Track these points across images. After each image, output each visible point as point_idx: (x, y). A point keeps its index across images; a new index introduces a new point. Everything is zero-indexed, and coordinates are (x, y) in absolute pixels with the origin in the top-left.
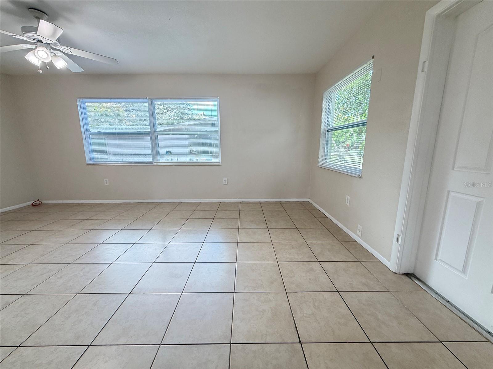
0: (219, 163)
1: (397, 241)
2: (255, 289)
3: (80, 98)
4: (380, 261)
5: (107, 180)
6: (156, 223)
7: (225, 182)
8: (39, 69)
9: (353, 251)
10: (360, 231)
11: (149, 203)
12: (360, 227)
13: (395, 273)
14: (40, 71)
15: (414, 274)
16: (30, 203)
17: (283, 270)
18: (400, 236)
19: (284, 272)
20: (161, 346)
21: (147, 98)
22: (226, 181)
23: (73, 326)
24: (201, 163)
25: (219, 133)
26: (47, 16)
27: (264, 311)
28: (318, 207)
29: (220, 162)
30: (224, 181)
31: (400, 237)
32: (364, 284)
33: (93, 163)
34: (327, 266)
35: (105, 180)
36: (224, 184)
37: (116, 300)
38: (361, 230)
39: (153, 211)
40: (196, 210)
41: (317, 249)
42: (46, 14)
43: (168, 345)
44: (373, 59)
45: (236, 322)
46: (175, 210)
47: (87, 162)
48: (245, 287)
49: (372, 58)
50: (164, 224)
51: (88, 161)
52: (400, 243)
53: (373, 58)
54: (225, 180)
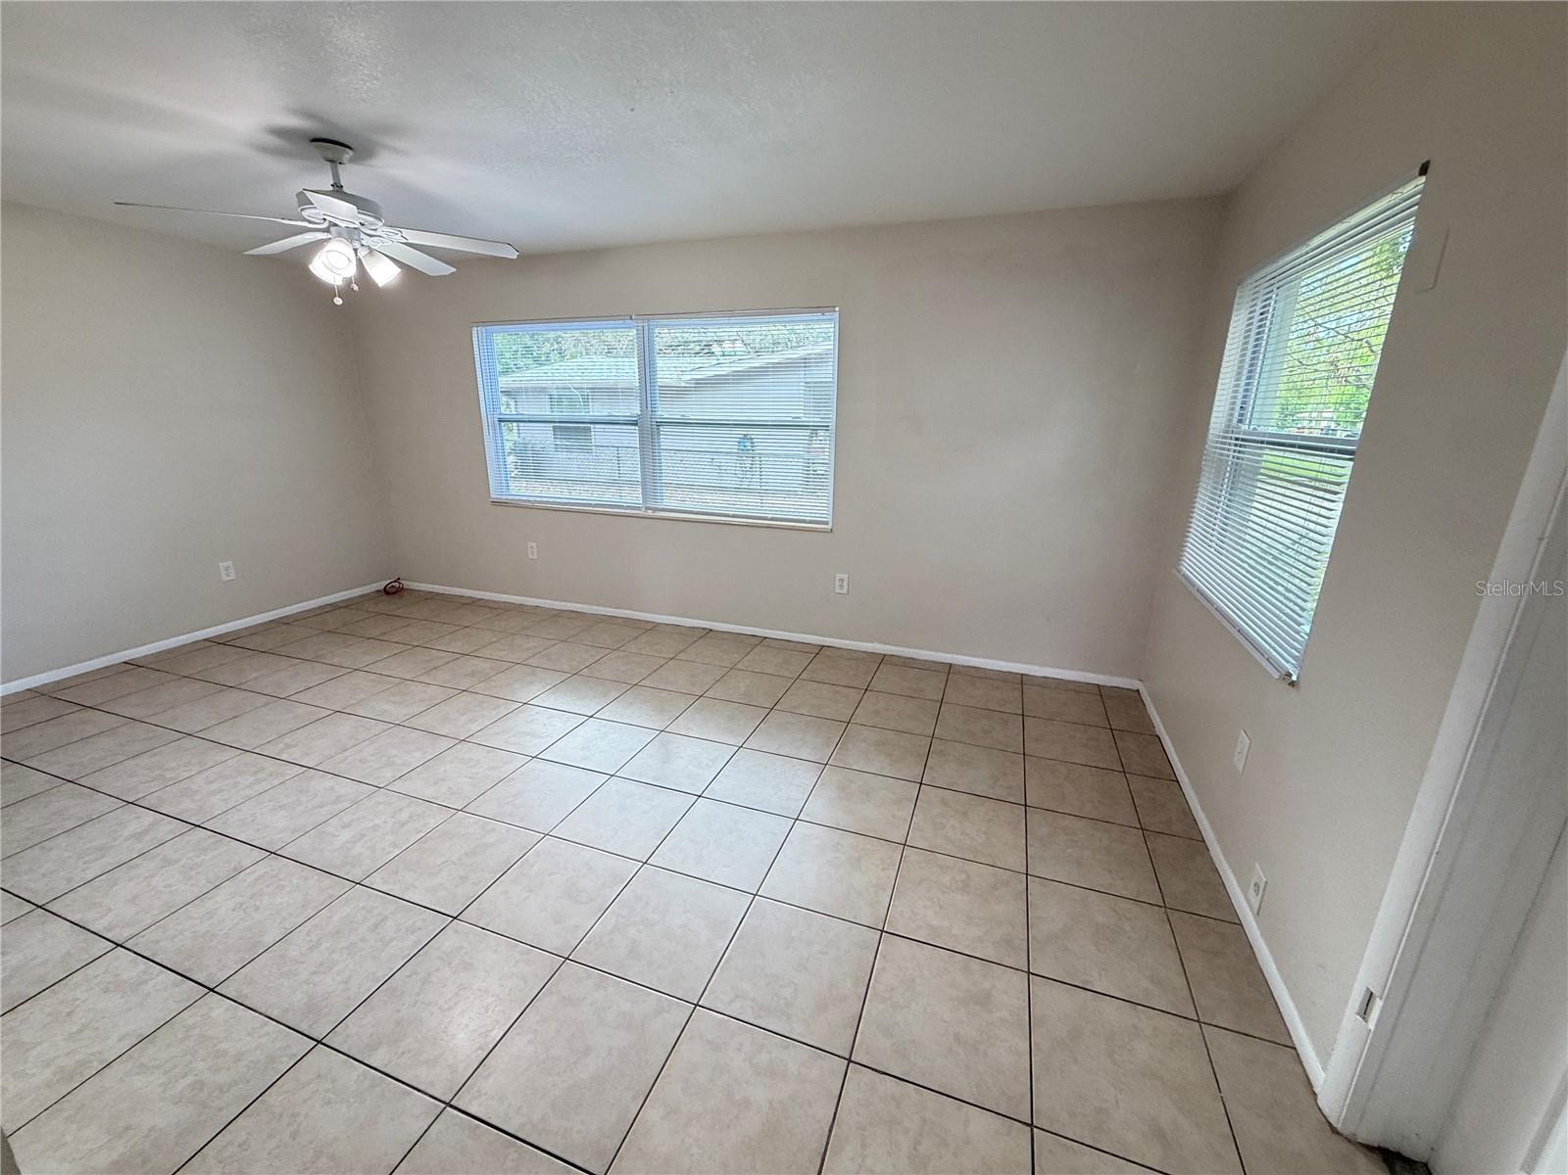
0: (826, 523)
1: (1365, 1012)
2: (762, 1014)
3: (478, 323)
4: (1295, 1049)
5: (534, 545)
6: (615, 695)
7: (841, 586)
8: (335, 296)
9: (1196, 966)
10: (1257, 892)
11: (626, 620)
12: (1259, 874)
13: (1334, 1130)
14: (338, 301)
15: (1429, 1165)
16: (381, 585)
17: (883, 969)
18: (1378, 999)
19: (884, 980)
20: (448, 1108)
21: (631, 318)
22: (845, 584)
23: (314, 973)
24: (772, 519)
25: (832, 425)
26: (351, 153)
27: (746, 1103)
28: (1161, 730)
29: (830, 520)
30: (838, 584)
31: (1378, 1005)
32: (1159, 1134)
33: (504, 497)
34: (1054, 1001)
35: (530, 544)
36: (838, 590)
37: (420, 929)
38: (1262, 886)
39: (624, 651)
40: (740, 666)
41: (1052, 912)
42: (350, 148)
43: (464, 1116)
44: (1423, 179)
45: (652, 1114)
46: (682, 656)
47: (492, 496)
48: (737, 997)
49: (1418, 170)
50: (631, 704)
51: (494, 495)
52: (1372, 1026)
53: (1424, 170)
54: (842, 580)
